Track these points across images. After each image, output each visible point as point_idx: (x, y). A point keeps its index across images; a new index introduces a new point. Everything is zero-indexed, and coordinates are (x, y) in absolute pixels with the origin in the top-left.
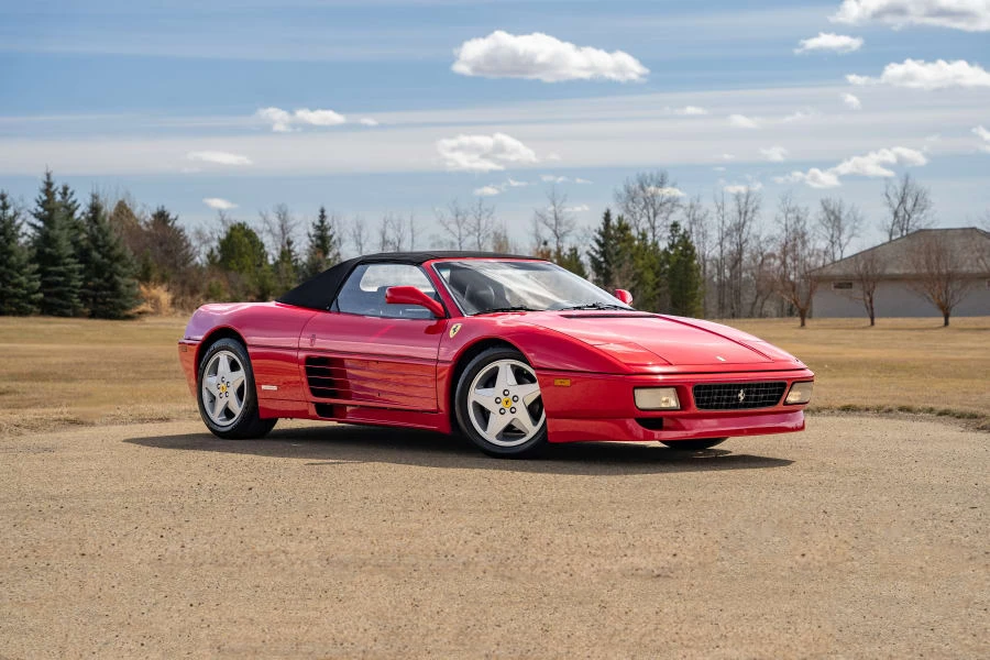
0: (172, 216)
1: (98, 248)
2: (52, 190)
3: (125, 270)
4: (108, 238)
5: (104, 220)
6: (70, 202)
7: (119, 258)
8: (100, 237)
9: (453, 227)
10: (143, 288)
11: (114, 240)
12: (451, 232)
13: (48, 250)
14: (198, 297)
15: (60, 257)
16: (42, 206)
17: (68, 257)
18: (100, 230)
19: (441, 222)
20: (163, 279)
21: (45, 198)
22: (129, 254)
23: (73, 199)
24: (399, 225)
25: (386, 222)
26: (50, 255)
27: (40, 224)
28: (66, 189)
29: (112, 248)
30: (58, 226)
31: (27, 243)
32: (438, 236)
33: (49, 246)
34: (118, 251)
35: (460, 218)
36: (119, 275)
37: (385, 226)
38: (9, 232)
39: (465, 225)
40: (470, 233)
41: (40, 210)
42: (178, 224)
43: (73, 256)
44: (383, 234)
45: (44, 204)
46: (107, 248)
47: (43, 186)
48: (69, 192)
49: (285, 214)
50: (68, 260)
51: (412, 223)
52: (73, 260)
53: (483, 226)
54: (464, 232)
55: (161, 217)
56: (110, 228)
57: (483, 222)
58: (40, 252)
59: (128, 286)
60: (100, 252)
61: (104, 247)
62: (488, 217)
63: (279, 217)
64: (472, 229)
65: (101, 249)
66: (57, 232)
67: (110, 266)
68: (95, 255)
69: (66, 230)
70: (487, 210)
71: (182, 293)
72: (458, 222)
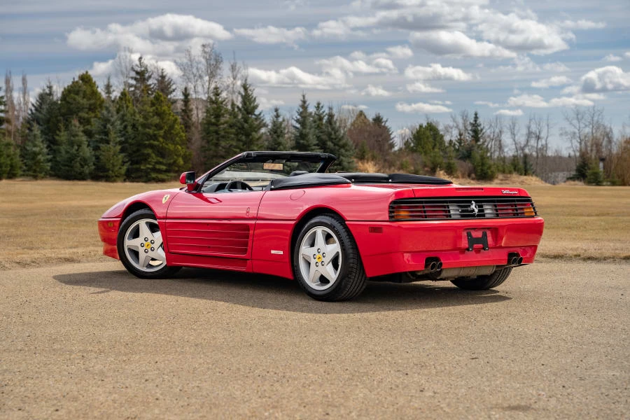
0: (384, 119)
1: (331, 140)
2: (306, 105)
3: (347, 153)
4: (337, 134)
5: (335, 123)
6: (321, 112)
7: (343, 146)
8: (333, 133)
9: (575, 122)
10: (360, 164)
11: (341, 135)
12: (573, 125)
13: (302, 141)
14: (393, 168)
15: (309, 146)
16: (299, 115)
17: (315, 145)
18: (333, 129)
19: (567, 119)
20: (373, 158)
21: (301, 110)
22: (351, 143)
23: (323, 110)
24: (540, 122)
25: (530, 120)
26: (303, 144)
27: (298, 126)
28: (319, 104)
29: (340, 140)
30: (308, 127)
31: (290, 138)
32: (565, 128)
33: (303, 139)
34: (344, 141)
35: (580, 116)
36: (343, 156)
37: (530, 123)
38: (279, 131)
39: (583, 121)
40: (586, 126)
41: (299, 117)
42: (388, 124)
43: (317, 145)
44: (529, 128)
45: (300, 114)
46: (337, 140)
47: (301, 103)
48: (321, 106)
49: (467, 116)
50: (314, 147)
51: (548, 120)
52: (317, 147)
53: (595, 122)
54: (582, 125)
55: (378, 120)
56: (340, 127)
57: (595, 119)
58: (297, 143)
59: (349, 163)
60: (332, 142)
61: (335, 139)
62: (599, 115)
63: (463, 118)
64: (587, 124)
65: (334, 141)
66: (308, 130)
67: (338, 151)
68: (330, 144)
69: (313, 130)
70: (598, 111)
71: (383, 167)
72: (578, 119)
